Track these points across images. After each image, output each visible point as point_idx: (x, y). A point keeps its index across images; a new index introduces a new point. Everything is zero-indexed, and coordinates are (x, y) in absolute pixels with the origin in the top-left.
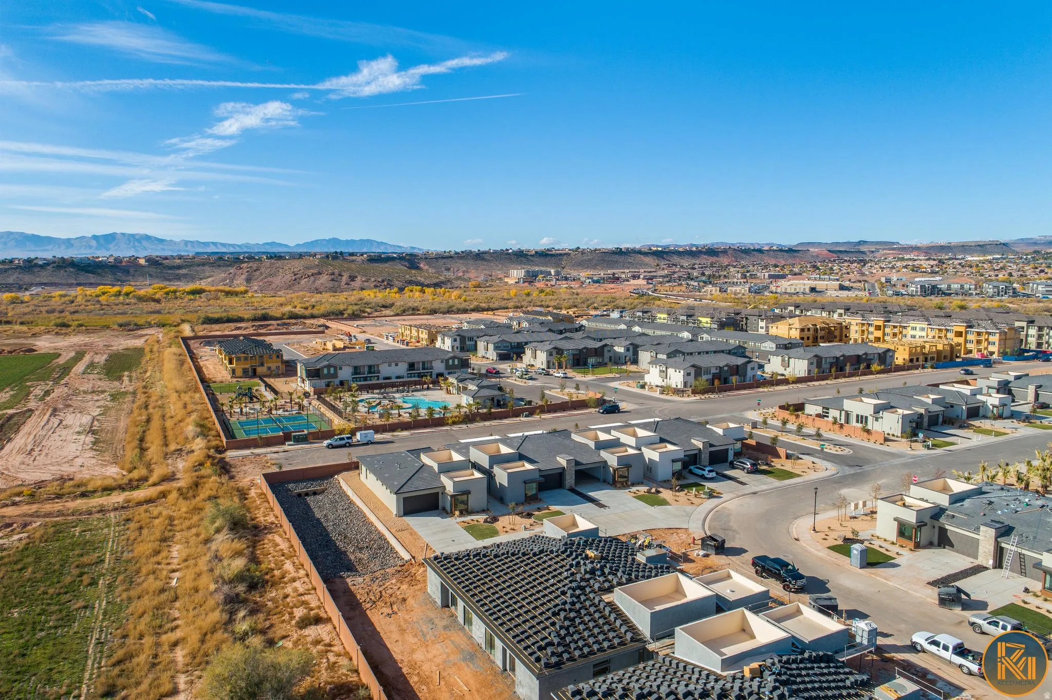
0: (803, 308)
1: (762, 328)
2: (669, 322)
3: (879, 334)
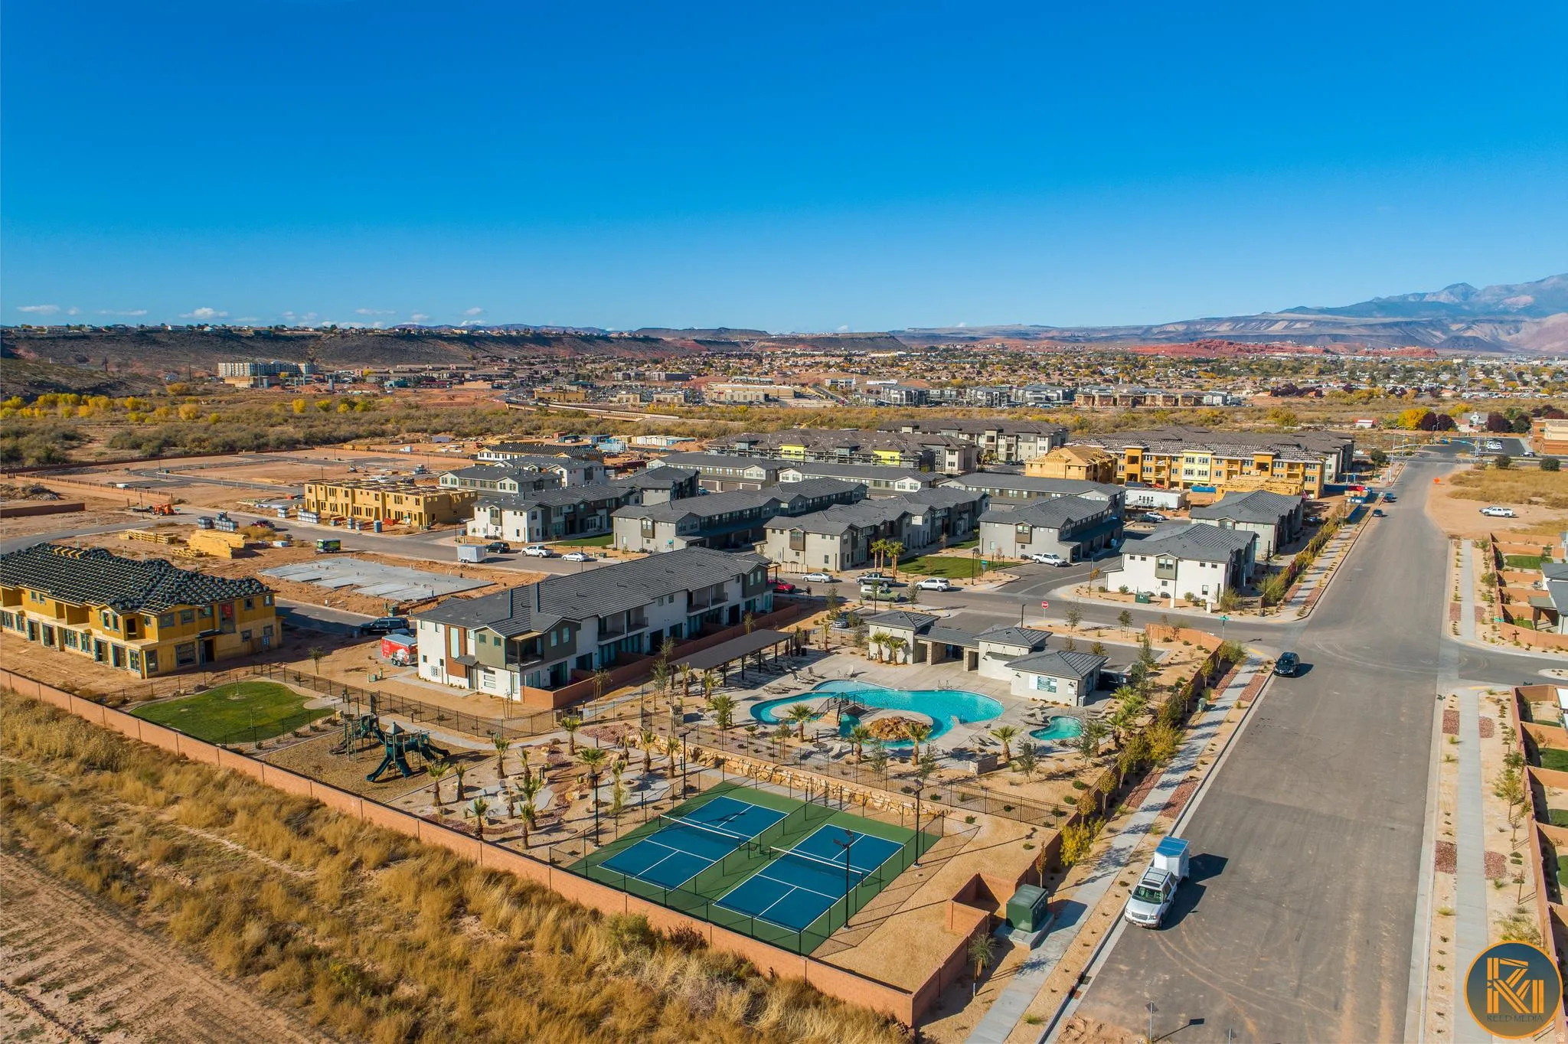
1: (952, 464)
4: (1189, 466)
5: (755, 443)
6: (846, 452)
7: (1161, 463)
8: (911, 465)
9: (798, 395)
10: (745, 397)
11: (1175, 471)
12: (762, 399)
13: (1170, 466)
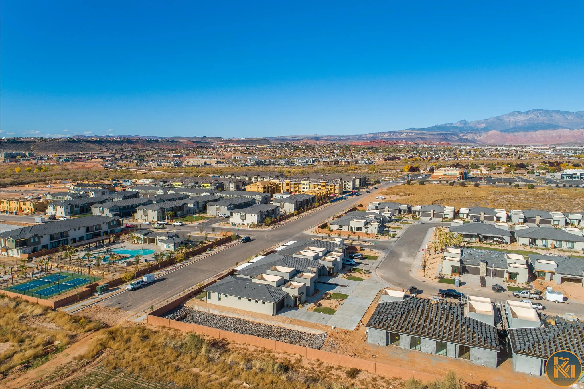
0: (236, 175)
1: (232, 187)
2: (183, 187)
3: (288, 187)
4: (303, 186)
5: (166, 182)
6: (193, 184)
7: (296, 185)
8: (214, 188)
9: (218, 162)
10: (197, 164)
11: (300, 188)
12: (203, 164)
13: (298, 186)
